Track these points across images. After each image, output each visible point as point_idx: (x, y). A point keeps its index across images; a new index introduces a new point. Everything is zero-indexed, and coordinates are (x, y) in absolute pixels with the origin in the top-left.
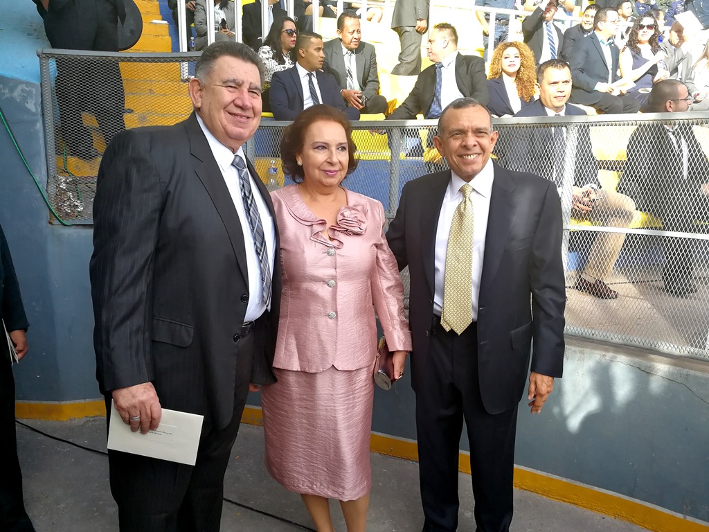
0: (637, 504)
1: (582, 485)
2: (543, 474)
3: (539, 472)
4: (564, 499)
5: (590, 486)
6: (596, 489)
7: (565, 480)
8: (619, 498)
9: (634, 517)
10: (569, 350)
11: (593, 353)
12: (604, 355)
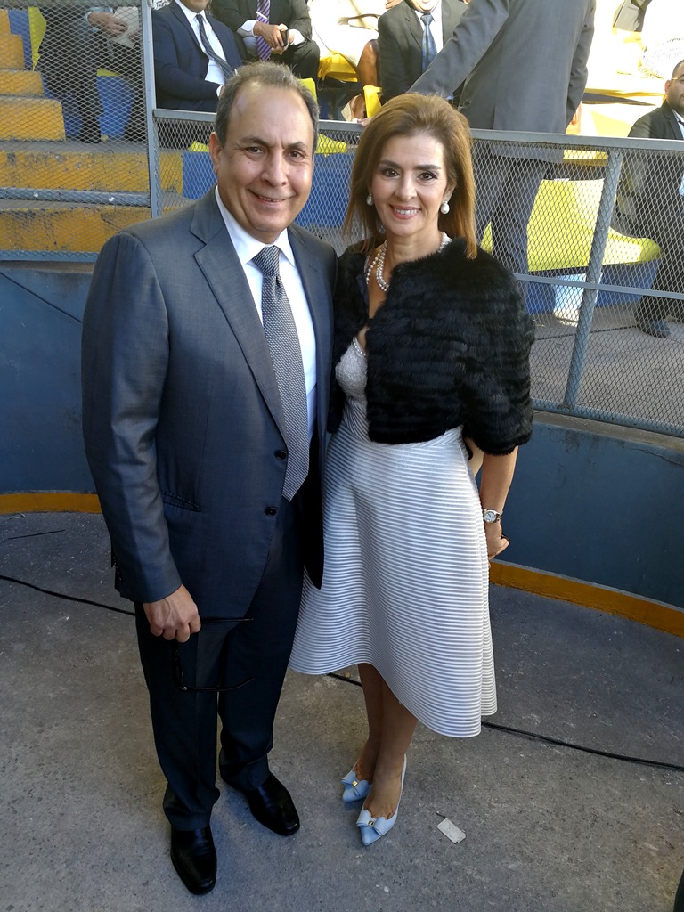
0: (640, 600)
1: (580, 581)
2: (536, 571)
3: (531, 569)
4: (558, 596)
5: (588, 582)
6: (595, 585)
7: (560, 576)
8: (621, 594)
10: (583, 435)
11: (609, 439)
12: (623, 443)
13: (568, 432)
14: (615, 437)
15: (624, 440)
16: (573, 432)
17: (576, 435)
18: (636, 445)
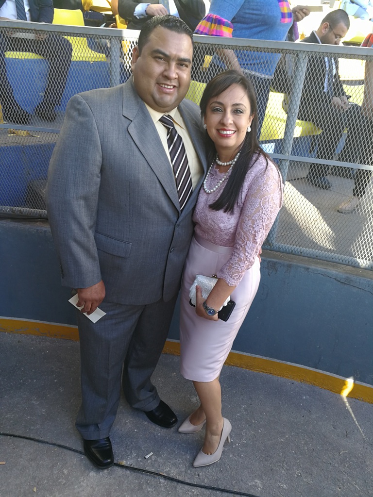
0: (319, 373)
1: (278, 361)
2: (249, 354)
3: (245, 354)
4: (263, 371)
5: (284, 362)
6: (289, 363)
7: (265, 358)
8: (306, 369)
9: (315, 381)
10: (279, 263)
11: (299, 267)
12: (308, 269)
13: (269, 262)
14: (303, 265)
15: (308, 267)
16: (273, 262)
17: (275, 263)
18: (317, 270)
